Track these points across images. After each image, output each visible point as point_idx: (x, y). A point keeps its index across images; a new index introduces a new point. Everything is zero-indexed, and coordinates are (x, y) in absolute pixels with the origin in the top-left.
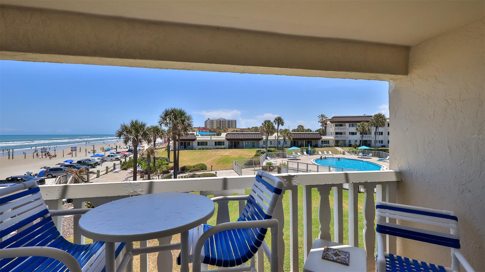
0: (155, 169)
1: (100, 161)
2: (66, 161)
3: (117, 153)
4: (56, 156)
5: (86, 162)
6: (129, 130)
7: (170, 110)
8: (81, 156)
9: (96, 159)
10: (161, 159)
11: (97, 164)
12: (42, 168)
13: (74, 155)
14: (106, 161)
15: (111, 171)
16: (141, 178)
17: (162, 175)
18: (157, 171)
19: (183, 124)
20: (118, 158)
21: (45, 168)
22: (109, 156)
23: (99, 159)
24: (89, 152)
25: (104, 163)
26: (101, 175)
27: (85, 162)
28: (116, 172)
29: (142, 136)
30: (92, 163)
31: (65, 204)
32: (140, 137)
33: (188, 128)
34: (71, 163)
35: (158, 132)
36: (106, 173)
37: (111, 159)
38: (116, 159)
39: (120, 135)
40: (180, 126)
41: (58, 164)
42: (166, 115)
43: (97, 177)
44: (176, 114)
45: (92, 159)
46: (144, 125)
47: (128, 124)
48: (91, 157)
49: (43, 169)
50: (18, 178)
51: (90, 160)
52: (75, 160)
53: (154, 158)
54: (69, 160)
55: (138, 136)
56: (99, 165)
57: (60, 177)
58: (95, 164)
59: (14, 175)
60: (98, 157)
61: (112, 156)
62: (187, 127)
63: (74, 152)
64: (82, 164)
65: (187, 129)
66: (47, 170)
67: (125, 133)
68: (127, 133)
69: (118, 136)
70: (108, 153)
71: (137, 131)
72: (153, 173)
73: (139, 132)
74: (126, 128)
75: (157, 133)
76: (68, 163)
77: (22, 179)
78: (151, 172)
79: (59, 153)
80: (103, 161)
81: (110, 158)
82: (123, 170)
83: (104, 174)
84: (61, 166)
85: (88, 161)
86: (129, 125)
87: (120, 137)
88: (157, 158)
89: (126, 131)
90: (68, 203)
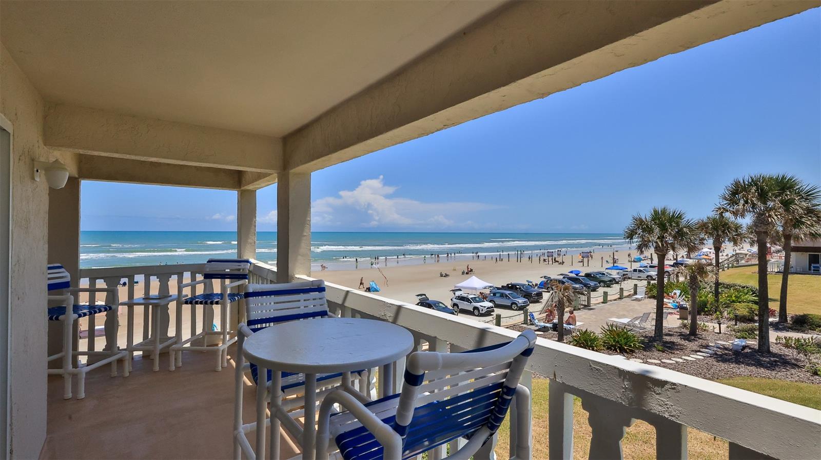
0: (717, 307)
1: (620, 278)
2: (571, 272)
3: (651, 267)
4: (563, 262)
5: (598, 276)
6: (647, 226)
7: (747, 179)
8: (594, 267)
9: (614, 274)
10: (736, 289)
11: (613, 281)
12: (542, 277)
13: (586, 264)
14: (629, 278)
15: (629, 296)
16: (680, 319)
17: (734, 323)
18: (721, 313)
19: (787, 210)
20: (651, 276)
21: (545, 277)
22: (635, 270)
23: (618, 273)
24: (607, 262)
25: (626, 282)
26: (611, 301)
27: (596, 277)
28: (637, 300)
29: (675, 237)
30: (606, 279)
31: (550, 331)
32: (670, 239)
33: (803, 220)
34: (577, 275)
35: (724, 230)
36: (619, 298)
37: (639, 277)
38: (648, 276)
39: (630, 235)
40: (776, 215)
41: (561, 275)
42: (734, 193)
43: (603, 303)
44: (762, 190)
45: (607, 273)
46: (680, 217)
47: (646, 214)
48: (606, 269)
49: (543, 279)
50: (517, 287)
51: (604, 274)
52: (583, 271)
53: (717, 284)
54: (575, 271)
55: (663, 237)
56: (617, 283)
57: (553, 293)
58: (610, 281)
59: (514, 282)
60: (618, 271)
61: (640, 271)
62: (801, 217)
63: (586, 260)
64: (592, 278)
65: (803, 223)
66: (547, 281)
67: (640, 231)
68: (643, 232)
69: (628, 238)
70: (636, 266)
71: (663, 228)
72: (711, 315)
73: (667, 230)
74: (641, 221)
75: (723, 232)
76: (573, 275)
77: (520, 288)
78: (707, 311)
79: (567, 259)
80: (625, 277)
81: (637, 274)
82: (650, 297)
83: (615, 300)
84: (564, 278)
85: (601, 275)
86: (649, 218)
87: (632, 238)
88: (728, 285)
89: (642, 229)
90: (554, 331)
